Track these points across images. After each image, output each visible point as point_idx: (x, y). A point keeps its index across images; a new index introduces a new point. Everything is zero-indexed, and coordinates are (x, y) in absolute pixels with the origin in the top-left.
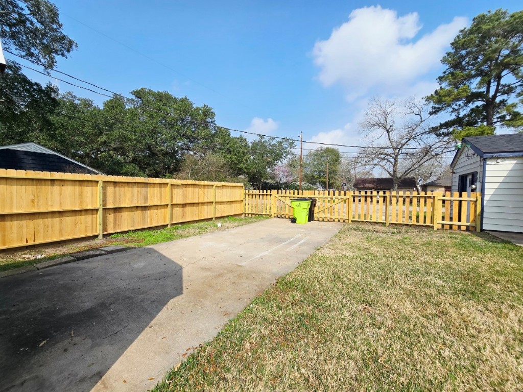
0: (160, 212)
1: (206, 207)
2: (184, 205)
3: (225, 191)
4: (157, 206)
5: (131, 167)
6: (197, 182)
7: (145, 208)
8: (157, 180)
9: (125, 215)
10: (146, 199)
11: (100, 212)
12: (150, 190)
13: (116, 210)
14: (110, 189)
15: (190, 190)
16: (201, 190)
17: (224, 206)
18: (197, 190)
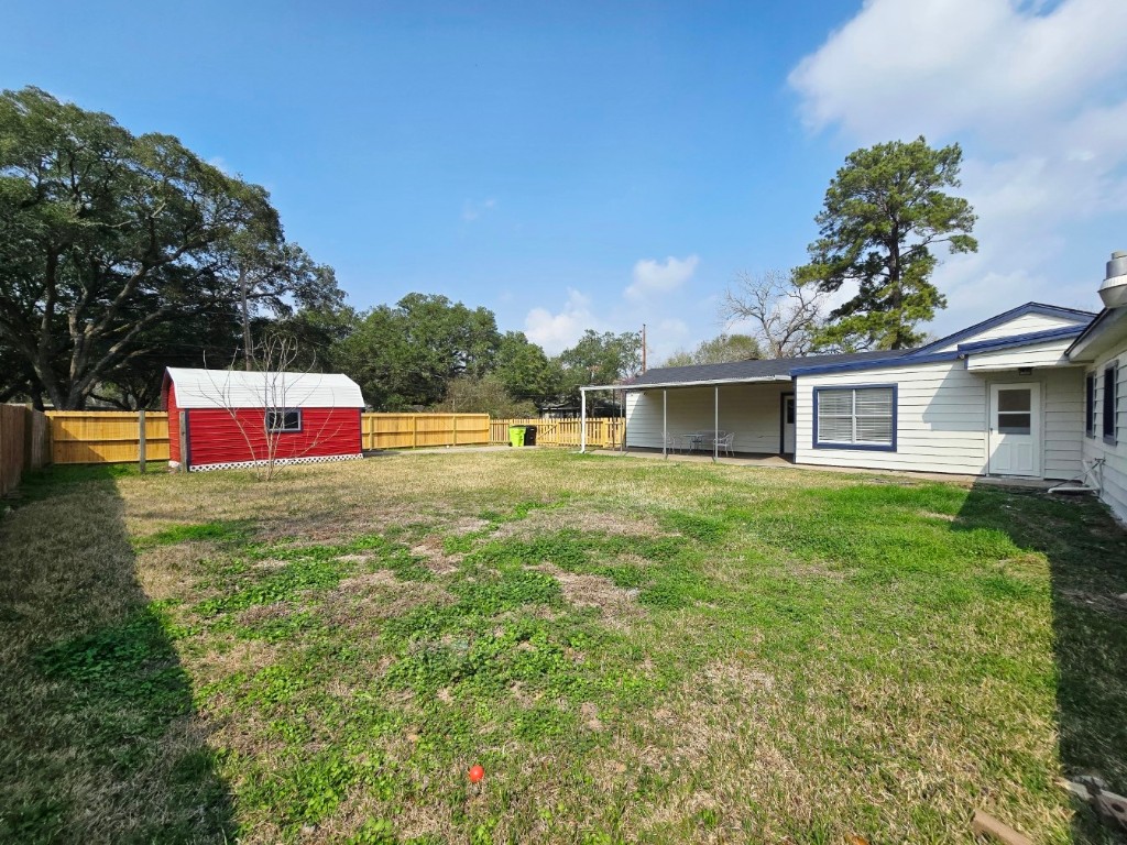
0: (407, 437)
1: (446, 435)
2: (426, 433)
3: (466, 421)
4: (405, 433)
5: (395, 398)
6: (437, 415)
7: (397, 434)
8: (405, 415)
9: (384, 438)
10: (397, 428)
11: (370, 437)
12: (400, 421)
13: (379, 434)
14: (376, 422)
15: (432, 421)
16: (441, 421)
17: (466, 435)
18: (437, 421)
